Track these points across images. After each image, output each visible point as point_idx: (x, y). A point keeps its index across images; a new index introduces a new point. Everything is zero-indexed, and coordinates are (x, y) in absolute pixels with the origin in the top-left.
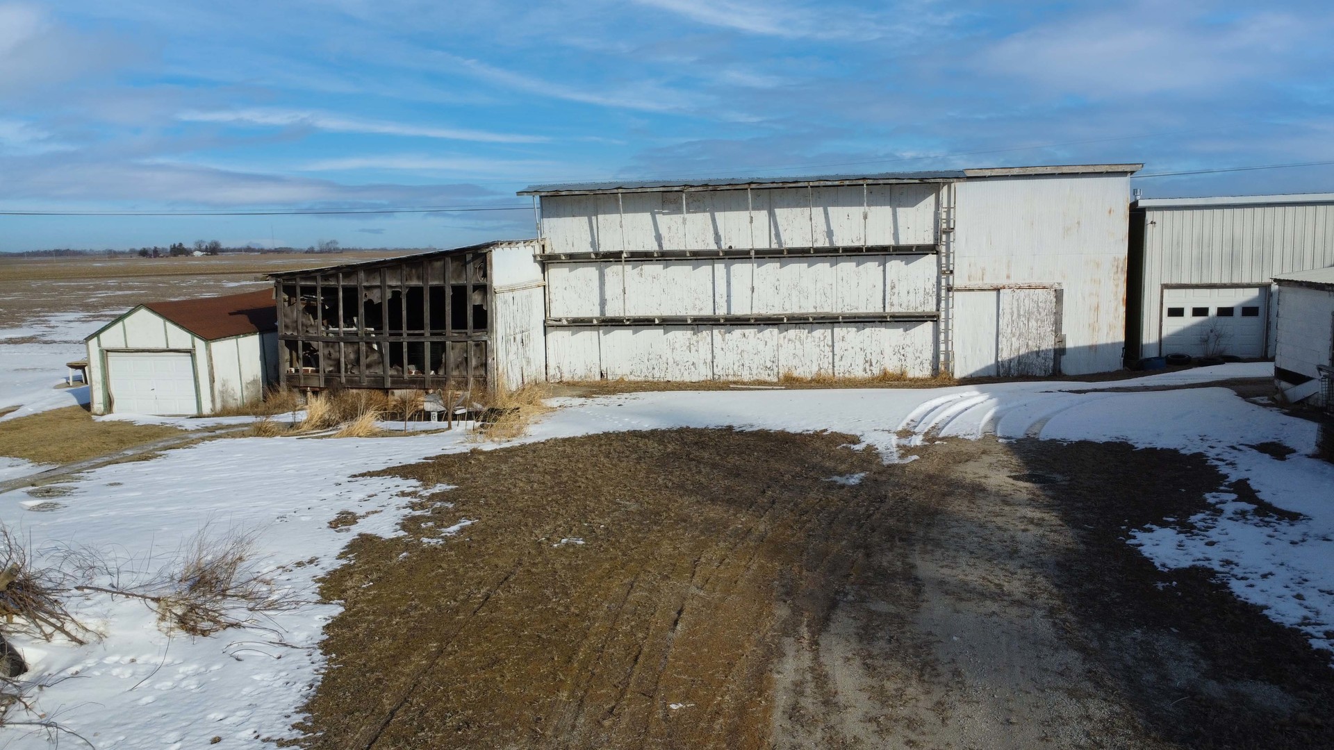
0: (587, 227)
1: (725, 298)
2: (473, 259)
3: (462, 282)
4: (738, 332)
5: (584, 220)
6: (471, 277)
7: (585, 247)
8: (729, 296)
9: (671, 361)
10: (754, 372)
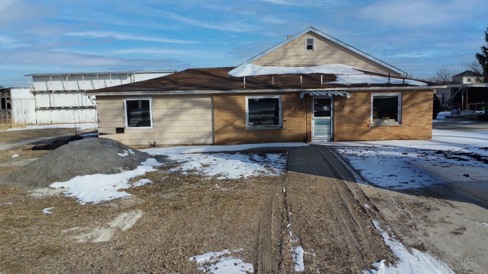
0: (45, 84)
1: (81, 102)
2: (6, 92)
3: (3, 97)
4: (85, 110)
5: (45, 82)
6: (6, 96)
7: (45, 89)
8: (82, 101)
9: (69, 118)
10: (90, 120)
